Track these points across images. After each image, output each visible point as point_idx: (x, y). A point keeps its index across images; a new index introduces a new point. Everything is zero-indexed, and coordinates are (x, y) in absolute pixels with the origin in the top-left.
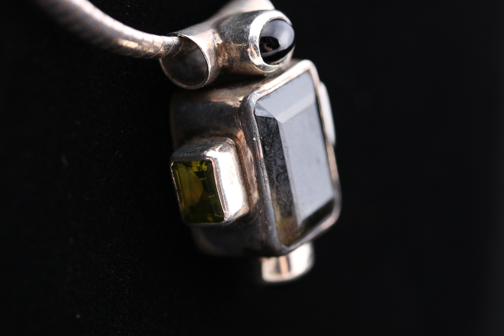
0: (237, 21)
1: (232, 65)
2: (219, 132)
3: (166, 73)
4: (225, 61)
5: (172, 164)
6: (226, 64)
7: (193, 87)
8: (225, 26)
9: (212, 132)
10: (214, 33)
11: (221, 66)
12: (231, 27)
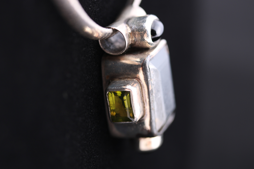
0: (137, 21)
1: (136, 43)
2: (130, 77)
3: (102, 47)
4: (132, 41)
5: (108, 93)
6: (132, 42)
7: (116, 54)
8: (131, 23)
9: (126, 76)
10: (126, 27)
11: (130, 43)
12: (135, 24)
